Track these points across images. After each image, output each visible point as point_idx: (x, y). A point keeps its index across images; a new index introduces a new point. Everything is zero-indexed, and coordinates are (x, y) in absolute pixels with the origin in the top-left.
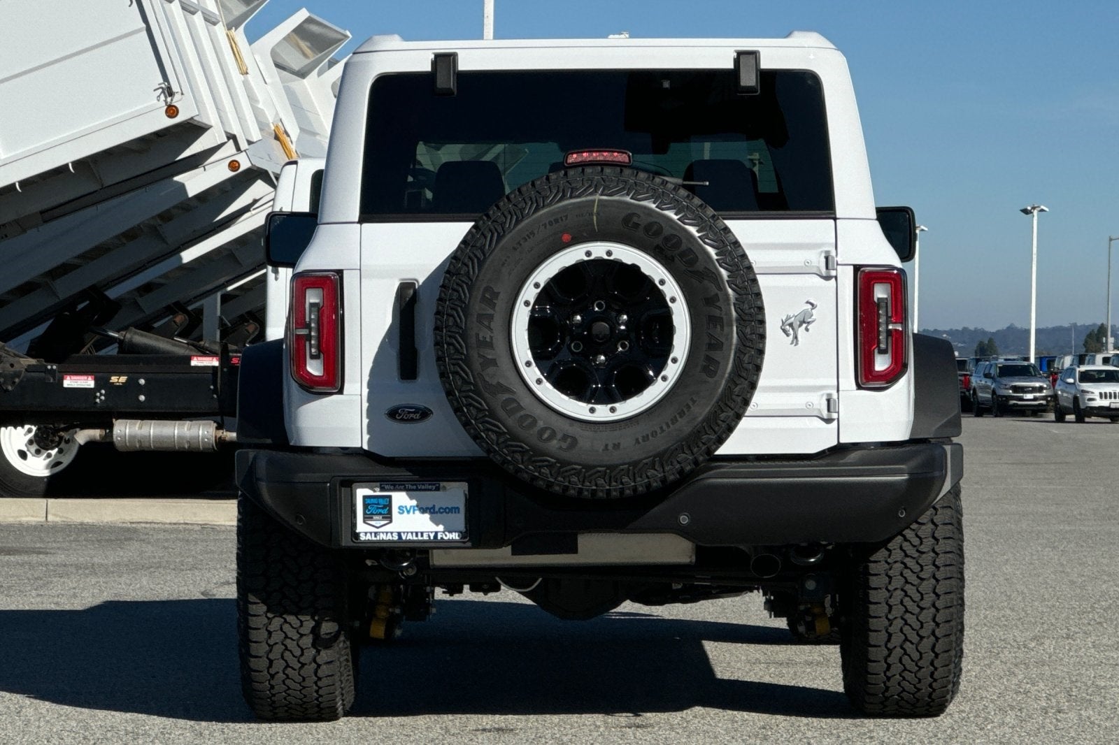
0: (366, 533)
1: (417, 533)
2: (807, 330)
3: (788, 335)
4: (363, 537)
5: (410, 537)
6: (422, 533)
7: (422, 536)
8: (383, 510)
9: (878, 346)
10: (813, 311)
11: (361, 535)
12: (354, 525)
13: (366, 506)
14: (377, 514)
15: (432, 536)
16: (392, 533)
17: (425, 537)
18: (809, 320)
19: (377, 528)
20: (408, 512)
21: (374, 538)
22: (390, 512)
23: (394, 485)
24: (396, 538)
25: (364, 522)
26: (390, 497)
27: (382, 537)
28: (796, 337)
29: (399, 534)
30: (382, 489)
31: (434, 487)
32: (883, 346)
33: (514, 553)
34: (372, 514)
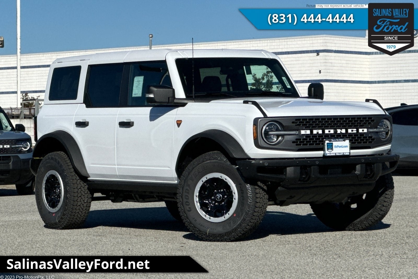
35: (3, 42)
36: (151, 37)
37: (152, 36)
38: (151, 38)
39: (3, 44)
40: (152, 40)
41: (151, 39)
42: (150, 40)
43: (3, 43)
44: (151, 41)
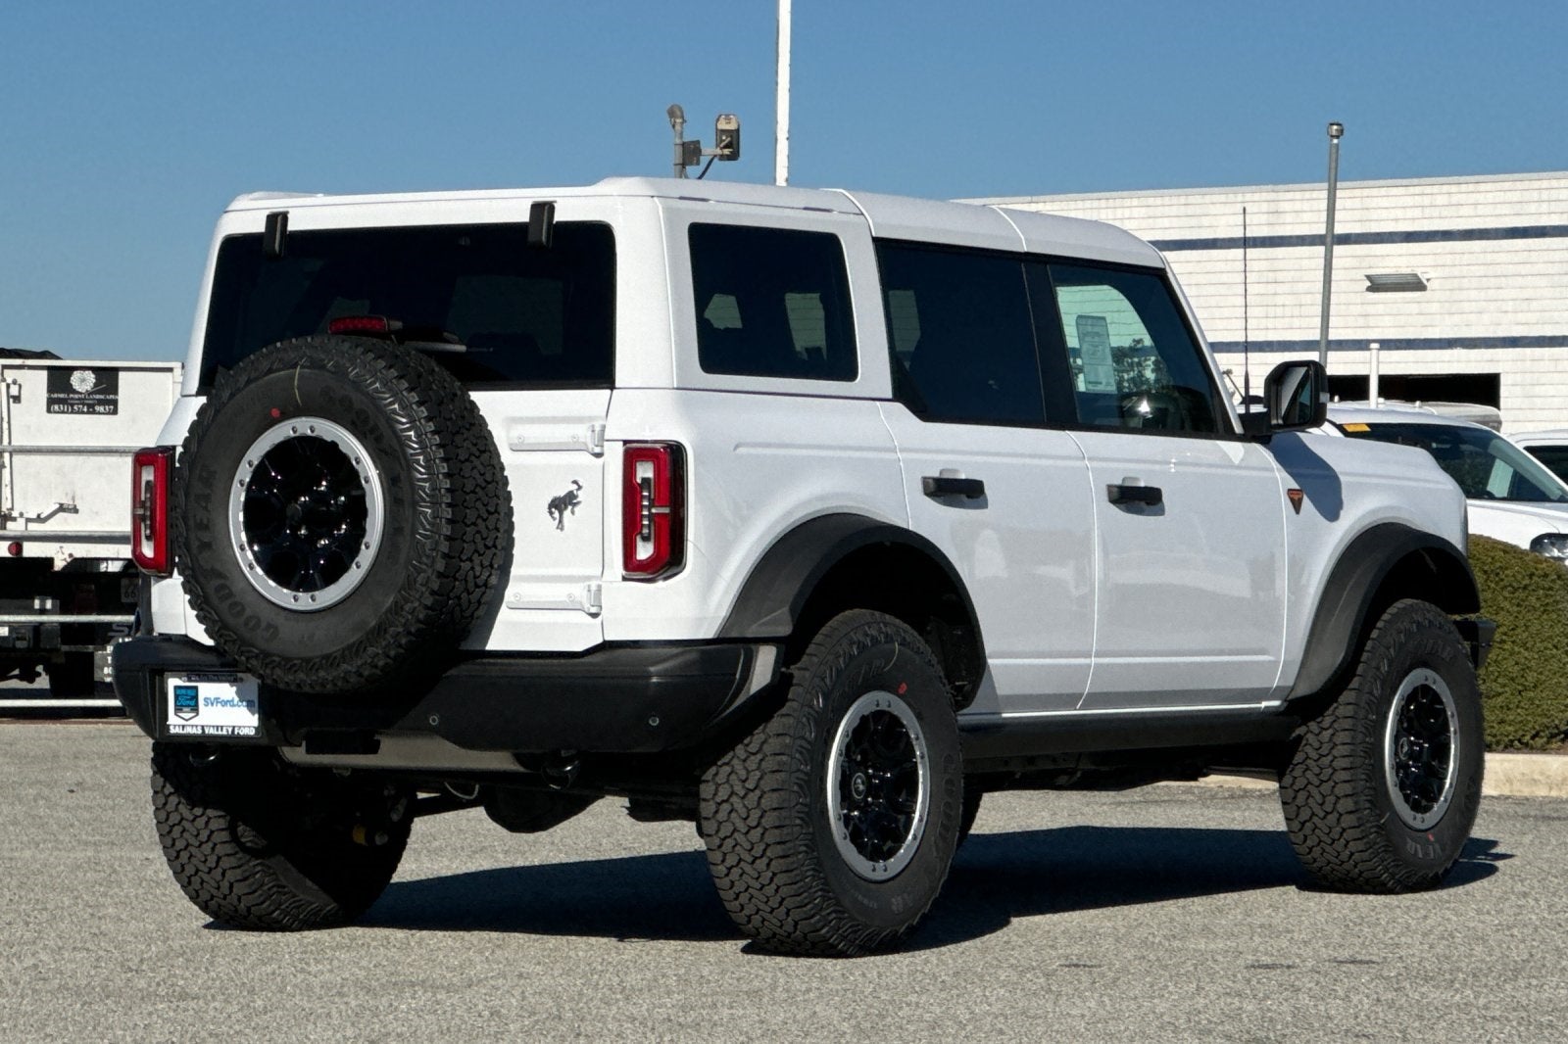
0: (175, 726)
1: (217, 727)
2: (573, 513)
3: (554, 519)
4: (173, 731)
5: (212, 731)
6: (222, 727)
7: (222, 730)
8: (189, 701)
9: (641, 533)
10: (579, 492)
11: (171, 728)
12: (166, 718)
13: (177, 697)
14: (186, 706)
15: (230, 730)
16: (197, 726)
17: (224, 732)
18: (575, 501)
19: (187, 720)
20: (212, 704)
21: (181, 732)
22: (197, 705)
23: (199, 676)
24: (200, 732)
25: (175, 714)
26: (196, 688)
27: (189, 730)
28: (560, 521)
29: (203, 727)
30: (190, 680)
31: (232, 678)
32: (645, 531)
33: (308, 751)
34: (182, 706)
35: (735, 135)
36: (1334, 133)
37: (1341, 132)
38: (1337, 137)
39: (735, 146)
40: (1337, 145)
41: (1335, 141)
42: (1331, 145)
43: (735, 142)
44: (1334, 151)
